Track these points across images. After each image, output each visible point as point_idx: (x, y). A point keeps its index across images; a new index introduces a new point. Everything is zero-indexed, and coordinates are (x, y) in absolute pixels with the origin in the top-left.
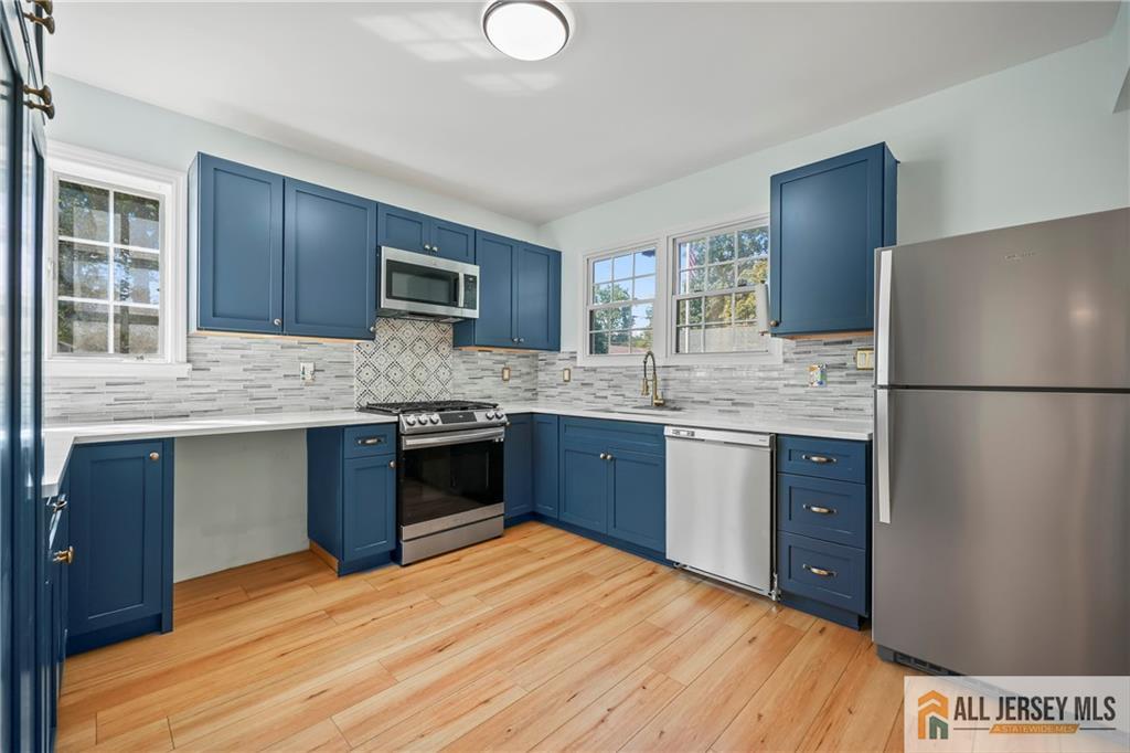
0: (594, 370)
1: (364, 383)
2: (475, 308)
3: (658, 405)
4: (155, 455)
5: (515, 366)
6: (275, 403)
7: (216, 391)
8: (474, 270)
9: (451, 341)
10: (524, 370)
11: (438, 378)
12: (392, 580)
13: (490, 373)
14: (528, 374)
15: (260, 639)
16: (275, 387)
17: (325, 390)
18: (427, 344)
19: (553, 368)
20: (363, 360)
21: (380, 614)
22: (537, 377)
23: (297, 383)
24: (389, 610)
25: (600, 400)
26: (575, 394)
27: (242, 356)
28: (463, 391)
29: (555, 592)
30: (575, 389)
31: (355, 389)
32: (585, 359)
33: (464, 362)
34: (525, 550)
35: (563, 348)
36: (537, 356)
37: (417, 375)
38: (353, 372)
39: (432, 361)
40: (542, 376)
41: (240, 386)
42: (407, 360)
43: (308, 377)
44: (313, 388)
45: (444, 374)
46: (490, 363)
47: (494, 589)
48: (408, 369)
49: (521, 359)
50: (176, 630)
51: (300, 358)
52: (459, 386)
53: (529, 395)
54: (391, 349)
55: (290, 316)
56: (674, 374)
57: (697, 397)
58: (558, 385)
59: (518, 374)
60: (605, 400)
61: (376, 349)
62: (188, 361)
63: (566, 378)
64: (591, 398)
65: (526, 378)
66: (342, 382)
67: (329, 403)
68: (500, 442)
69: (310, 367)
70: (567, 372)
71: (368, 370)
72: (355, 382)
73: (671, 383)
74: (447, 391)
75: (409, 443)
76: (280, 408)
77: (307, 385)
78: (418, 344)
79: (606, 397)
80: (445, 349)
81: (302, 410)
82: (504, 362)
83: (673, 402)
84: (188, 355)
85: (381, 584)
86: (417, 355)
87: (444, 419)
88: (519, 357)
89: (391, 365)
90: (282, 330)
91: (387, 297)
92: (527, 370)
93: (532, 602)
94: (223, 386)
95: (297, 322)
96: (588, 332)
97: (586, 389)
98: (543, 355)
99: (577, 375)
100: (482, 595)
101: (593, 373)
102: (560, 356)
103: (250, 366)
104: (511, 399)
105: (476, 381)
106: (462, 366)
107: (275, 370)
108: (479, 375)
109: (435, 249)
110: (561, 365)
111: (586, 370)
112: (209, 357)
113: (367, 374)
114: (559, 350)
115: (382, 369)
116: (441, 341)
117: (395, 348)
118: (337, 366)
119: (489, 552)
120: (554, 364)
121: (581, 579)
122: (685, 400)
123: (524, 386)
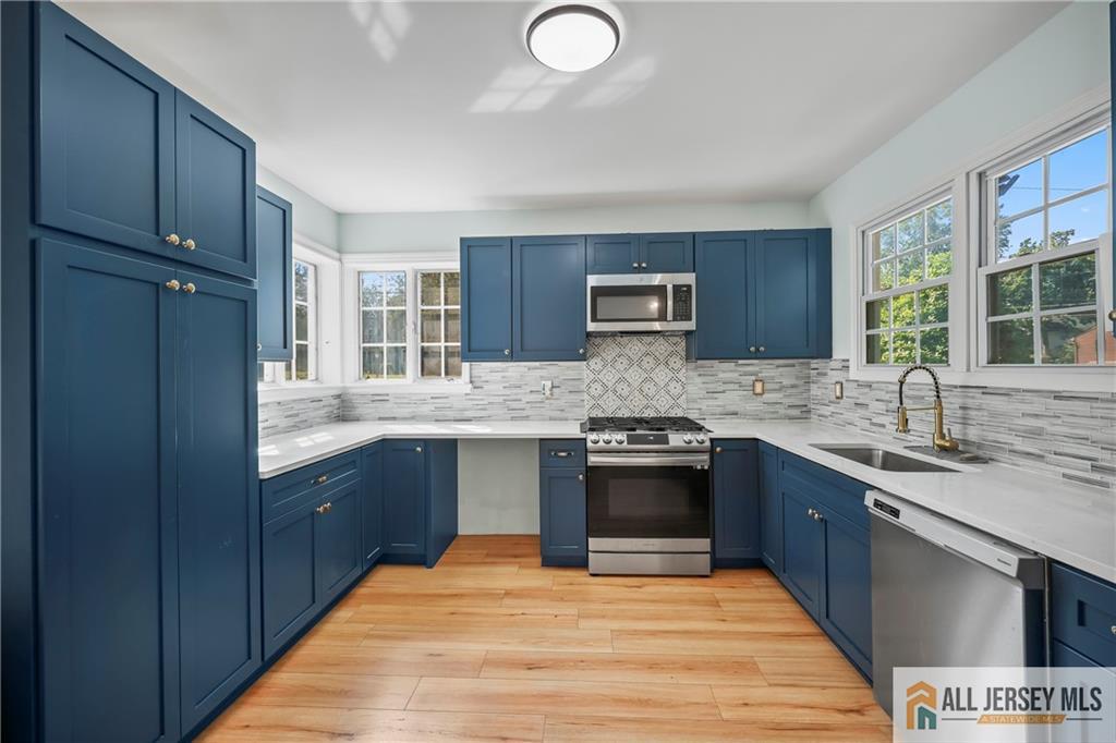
0: (869, 385)
1: (593, 397)
2: (690, 320)
3: (943, 449)
4: (419, 449)
5: (773, 378)
6: (525, 413)
7: (485, 402)
8: (688, 278)
9: (683, 354)
10: (786, 382)
11: (668, 392)
12: (571, 584)
13: (736, 387)
14: (793, 386)
15: (456, 595)
16: (524, 400)
17: (561, 403)
18: (656, 358)
19: (823, 380)
20: (592, 376)
21: (532, 611)
22: (809, 390)
23: (539, 397)
24: (540, 611)
25: (874, 428)
26: (848, 416)
27: (503, 377)
28: (699, 407)
29: (689, 667)
30: (848, 410)
31: (586, 402)
32: (859, 371)
33: (700, 375)
34: (716, 603)
35: (836, 355)
36: (809, 363)
37: (646, 390)
38: (584, 387)
39: (662, 375)
40: (815, 390)
41: (501, 399)
42: (634, 376)
43: (548, 393)
44: (552, 401)
45: (675, 388)
46: (736, 375)
47: (635, 632)
48: (636, 384)
49: (781, 369)
50: (435, 568)
51: (541, 377)
52: (694, 401)
53: (795, 412)
54: (619, 366)
55: (517, 347)
56: (978, 399)
57: (1020, 444)
58: (830, 402)
59: (777, 387)
60: (882, 430)
61: (604, 366)
62: (471, 382)
63: (838, 394)
64: (866, 424)
65: (789, 391)
66: (573, 396)
67: (564, 415)
68: (703, 470)
69: (549, 384)
70: (838, 387)
71: (596, 385)
72: (586, 397)
73: (973, 413)
74: (679, 406)
75: (593, 459)
76: (527, 417)
77: (547, 399)
78: (646, 359)
79: (883, 426)
80: (677, 362)
81: (544, 420)
82: (755, 374)
83: (980, 446)
84: (471, 377)
85: (559, 584)
86: (645, 371)
87: (631, 440)
88: (778, 366)
89: (619, 381)
90: (512, 358)
91: (592, 321)
92: (794, 382)
93: (653, 666)
94: (492, 399)
95: (522, 350)
96: (865, 333)
97: (862, 412)
98: (814, 363)
99: (850, 391)
100: (618, 634)
101: (867, 390)
102: (833, 364)
103: (507, 385)
104: (767, 416)
105: (716, 395)
106: (699, 380)
107: (524, 387)
108: (721, 389)
109: (644, 265)
110: (835, 376)
111: (860, 385)
112: (483, 379)
113: (597, 389)
114: (831, 357)
115: (610, 384)
116: (671, 354)
117: (622, 364)
118: (571, 383)
119: (676, 590)
120: (825, 374)
121: (742, 668)
122: (998, 446)
123: (788, 401)
